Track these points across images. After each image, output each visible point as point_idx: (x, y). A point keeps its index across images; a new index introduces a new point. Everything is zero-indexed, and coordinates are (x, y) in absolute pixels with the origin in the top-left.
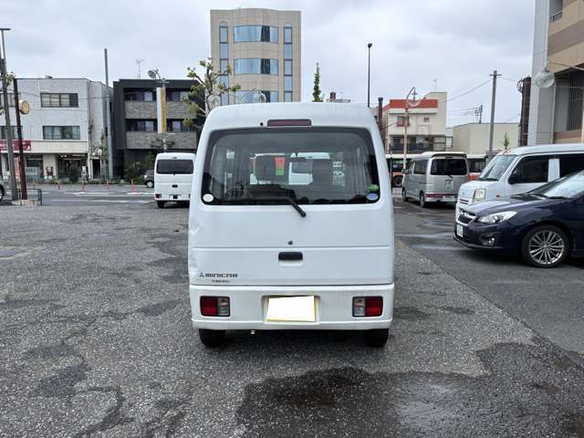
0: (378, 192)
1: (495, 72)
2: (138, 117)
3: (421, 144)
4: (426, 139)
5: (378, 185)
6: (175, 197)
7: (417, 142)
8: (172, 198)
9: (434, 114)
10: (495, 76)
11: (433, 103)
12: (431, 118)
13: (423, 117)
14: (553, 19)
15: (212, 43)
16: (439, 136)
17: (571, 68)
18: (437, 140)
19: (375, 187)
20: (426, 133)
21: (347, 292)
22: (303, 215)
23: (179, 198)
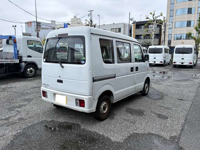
0: (85, 60)
2: (138, 34)
5: (85, 58)
6: (155, 62)
8: (153, 63)
15: (168, 4)
19: (84, 58)
21: (74, 96)
22: (63, 67)
23: (156, 63)
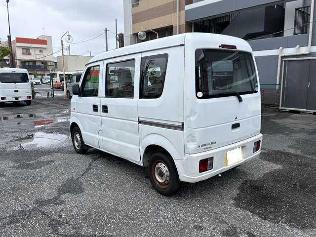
1: (106, 29)
3: (39, 66)
4: (42, 63)
7: (37, 65)
9: (45, 48)
10: (106, 31)
11: (44, 42)
12: (44, 51)
13: (39, 49)
14: (134, 6)
16: (50, 62)
17: (149, 31)
18: (49, 64)
20: (42, 59)
22: (241, 101)
